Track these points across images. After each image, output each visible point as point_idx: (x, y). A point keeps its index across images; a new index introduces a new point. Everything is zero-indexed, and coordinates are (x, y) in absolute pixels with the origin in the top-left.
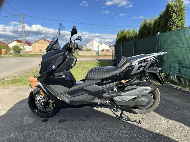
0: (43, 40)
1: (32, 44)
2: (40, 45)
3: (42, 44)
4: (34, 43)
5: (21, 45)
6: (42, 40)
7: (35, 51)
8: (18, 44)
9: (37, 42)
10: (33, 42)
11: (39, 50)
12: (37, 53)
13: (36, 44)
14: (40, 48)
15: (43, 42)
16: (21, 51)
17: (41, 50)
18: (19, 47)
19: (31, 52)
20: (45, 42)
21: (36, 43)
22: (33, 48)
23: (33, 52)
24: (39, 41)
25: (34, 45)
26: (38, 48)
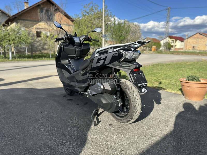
0: (200, 34)
1: (185, 40)
2: (195, 40)
3: (197, 39)
4: (187, 39)
5: (173, 42)
6: (198, 34)
7: (186, 48)
8: (170, 40)
9: (192, 37)
10: (187, 37)
11: (192, 47)
12: (190, 50)
13: (190, 40)
14: (194, 44)
15: (199, 37)
16: (172, 48)
17: (195, 46)
18: (171, 43)
19: (182, 49)
20: (202, 36)
21: (190, 38)
22: (185, 44)
23: (184, 49)
24: (194, 36)
25: (187, 41)
26: (191, 44)
